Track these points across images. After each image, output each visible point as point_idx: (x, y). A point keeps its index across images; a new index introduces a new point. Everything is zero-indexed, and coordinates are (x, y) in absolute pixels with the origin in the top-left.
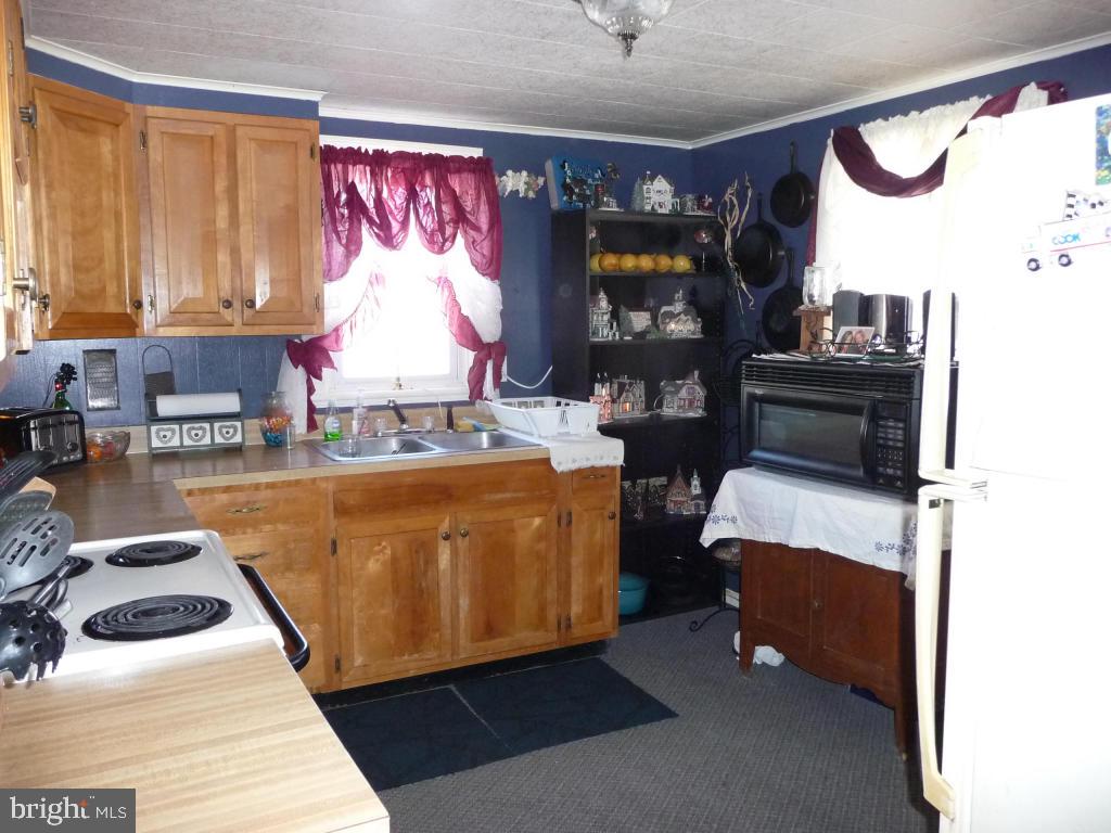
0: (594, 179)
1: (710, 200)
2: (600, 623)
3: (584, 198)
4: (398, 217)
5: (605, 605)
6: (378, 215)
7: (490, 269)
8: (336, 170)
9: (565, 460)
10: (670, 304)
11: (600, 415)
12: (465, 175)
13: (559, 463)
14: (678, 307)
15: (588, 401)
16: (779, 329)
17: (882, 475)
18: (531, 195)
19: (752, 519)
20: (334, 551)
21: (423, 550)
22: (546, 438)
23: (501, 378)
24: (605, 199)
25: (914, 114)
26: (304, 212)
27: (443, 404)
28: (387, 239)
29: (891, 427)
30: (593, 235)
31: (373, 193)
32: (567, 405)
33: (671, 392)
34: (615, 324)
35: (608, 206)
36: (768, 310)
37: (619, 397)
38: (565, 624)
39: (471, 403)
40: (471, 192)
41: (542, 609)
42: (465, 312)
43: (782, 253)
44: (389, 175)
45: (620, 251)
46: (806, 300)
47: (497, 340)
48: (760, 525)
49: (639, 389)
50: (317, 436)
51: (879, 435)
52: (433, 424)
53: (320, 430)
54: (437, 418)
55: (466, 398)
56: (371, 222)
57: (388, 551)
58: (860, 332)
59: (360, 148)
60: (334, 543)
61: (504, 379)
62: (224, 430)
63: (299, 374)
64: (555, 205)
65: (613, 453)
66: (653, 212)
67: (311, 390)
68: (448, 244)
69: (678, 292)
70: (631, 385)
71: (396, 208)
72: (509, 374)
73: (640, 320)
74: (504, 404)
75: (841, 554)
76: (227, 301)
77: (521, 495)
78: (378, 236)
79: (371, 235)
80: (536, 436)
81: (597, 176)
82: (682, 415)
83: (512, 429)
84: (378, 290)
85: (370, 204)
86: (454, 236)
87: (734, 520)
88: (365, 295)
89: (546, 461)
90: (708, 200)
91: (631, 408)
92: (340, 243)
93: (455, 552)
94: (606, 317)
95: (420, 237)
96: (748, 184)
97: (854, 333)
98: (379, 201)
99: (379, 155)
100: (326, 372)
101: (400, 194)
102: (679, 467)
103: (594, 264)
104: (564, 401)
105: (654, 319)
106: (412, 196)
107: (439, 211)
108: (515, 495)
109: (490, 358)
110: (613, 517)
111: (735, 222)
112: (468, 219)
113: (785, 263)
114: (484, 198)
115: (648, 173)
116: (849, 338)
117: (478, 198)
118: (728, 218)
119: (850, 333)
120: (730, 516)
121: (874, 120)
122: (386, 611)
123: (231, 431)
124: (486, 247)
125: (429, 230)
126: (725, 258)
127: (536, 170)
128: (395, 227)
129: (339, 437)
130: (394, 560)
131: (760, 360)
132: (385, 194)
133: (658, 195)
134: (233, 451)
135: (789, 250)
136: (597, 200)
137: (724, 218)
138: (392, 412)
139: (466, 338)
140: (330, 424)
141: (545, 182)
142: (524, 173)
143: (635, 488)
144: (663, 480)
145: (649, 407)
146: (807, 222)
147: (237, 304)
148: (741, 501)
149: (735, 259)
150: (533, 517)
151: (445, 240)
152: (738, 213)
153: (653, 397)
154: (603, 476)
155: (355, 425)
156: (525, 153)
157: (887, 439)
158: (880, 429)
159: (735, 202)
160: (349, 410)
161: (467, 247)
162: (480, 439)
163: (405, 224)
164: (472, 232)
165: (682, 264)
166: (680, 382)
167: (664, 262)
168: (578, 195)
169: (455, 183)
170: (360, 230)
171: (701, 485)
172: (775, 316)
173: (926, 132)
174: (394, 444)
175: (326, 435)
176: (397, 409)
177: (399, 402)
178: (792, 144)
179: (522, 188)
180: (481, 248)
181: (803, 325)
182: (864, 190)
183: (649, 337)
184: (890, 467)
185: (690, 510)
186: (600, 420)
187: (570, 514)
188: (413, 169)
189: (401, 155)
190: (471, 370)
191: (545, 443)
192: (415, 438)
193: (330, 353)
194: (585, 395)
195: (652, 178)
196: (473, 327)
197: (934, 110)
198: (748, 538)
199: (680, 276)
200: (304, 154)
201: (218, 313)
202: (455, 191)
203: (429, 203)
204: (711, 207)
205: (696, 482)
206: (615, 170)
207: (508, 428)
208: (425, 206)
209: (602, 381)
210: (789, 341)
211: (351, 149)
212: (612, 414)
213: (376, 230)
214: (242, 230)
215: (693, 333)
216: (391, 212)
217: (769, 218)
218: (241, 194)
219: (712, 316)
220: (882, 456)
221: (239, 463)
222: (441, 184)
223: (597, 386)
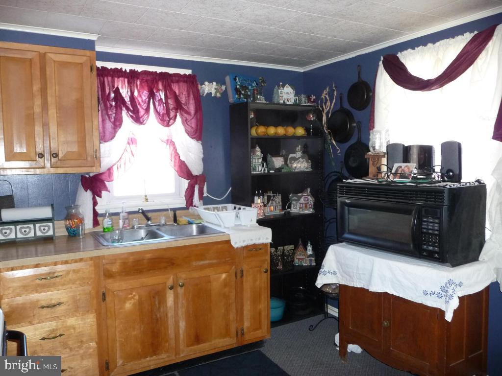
0: (252, 87)
1: (314, 97)
2: (260, 331)
3: (247, 96)
4: (143, 107)
5: (263, 320)
6: (132, 106)
7: (196, 135)
8: (107, 80)
9: (238, 241)
10: (294, 153)
11: (258, 214)
12: (181, 84)
13: (236, 243)
14: (299, 154)
15: (251, 206)
16: (354, 165)
17: (425, 250)
18: (218, 95)
19: (345, 273)
20: (104, 299)
21: (157, 296)
22: (228, 228)
23: (203, 194)
24: (258, 97)
25: (430, 45)
26: (87, 103)
27: (171, 209)
28: (137, 119)
29: (431, 222)
30: (252, 116)
31: (129, 93)
32: (240, 209)
33: (295, 200)
34: (265, 164)
35: (260, 101)
36: (347, 156)
37: (268, 203)
38: (240, 333)
39: (187, 208)
40: (185, 93)
41: (227, 326)
42: (182, 158)
43: (355, 125)
44: (138, 83)
45: (267, 125)
46: (371, 149)
47: (201, 173)
48: (350, 277)
49: (278, 199)
50: (99, 229)
51: (424, 226)
52: (165, 221)
53: (101, 226)
54: (167, 217)
55: (184, 205)
56: (128, 109)
57: (137, 297)
58: (407, 166)
59: (121, 69)
60: (104, 295)
61: (205, 195)
62: (42, 228)
63: (88, 195)
64: (231, 100)
65: (265, 235)
66: (284, 104)
67: (95, 203)
68: (172, 121)
69: (298, 147)
70: (274, 196)
71: (142, 101)
72: (208, 192)
73: (278, 162)
74: (205, 209)
75: (402, 295)
76: (41, 154)
77: (214, 261)
78: (132, 117)
79: (128, 117)
80: (223, 227)
81: (253, 85)
82: (302, 212)
83: (210, 223)
84: (133, 146)
85: (127, 99)
86: (176, 116)
87: (335, 273)
88: (125, 150)
89: (228, 242)
90: (313, 98)
91: (274, 209)
92: (110, 120)
93: (176, 297)
94: (260, 161)
95: (157, 118)
96: (334, 89)
97: (403, 167)
98: (132, 98)
99: (133, 72)
100: (104, 193)
101: (145, 94)
102: (300, 240)
103: (253, 132)
104: (238, 206)
105: (286, 161)
106: (152, 95)
107: (167, 103)
108: (211, 262)
109: (197, 184)
110: (266, 272)
111: (328, 109)
112: (183, 108)
113: (356, 129)
114: (192, 96)
115: (281, 83)
116: (400, 170)
117: (189, 96)
118: (324, 107)
119: (401, 167)
120: (332, 271)
121: (406, 49)
122: (136, 332)
123: (46, 228)
124: (193, 123)
125: (161, 113)
126: (323, 128)
127: (221, 82)
128: (142, 112)
129: (112, 230)
130: (140, 302)
131: (348, 183)
132: (136, 94)
133: (287, 95)
134: (48, 240)
135: (358, 123)
136: (254, 97)
137: (322, 107)
138: (141, 215)
139: (184, 173)
140: (106, 222)
141: (226, 88)
142: (215, 83)
143: (277, 252)
144: (292, 247)
145: (284, 208)
146: (369, 106)
147: (47, 156)
148: (338, 262)
149: (328, 128)
150: (222, 273)
151: (170, 119)
152: (329, 104)
153: (286, 203)
154: (260, 249)
155: (121, 222)
156: (215, 73)
157: (428, 229)
158: (424, 223)
159: (328, 98)
160: (117, 214)
161: (183, 123)
162: (192, 228)
163: (147, 110)
164: (186, 115)
165: (300, 131)
166: (300, 194)
167: (291, 131)
168: (244, 95)
169: (176, 88)
170: (121, 113)
171: (312, 250)
172: (352, 159)
173: (437, 54)
174: (142, 233)
175: (104, 229)
176: (144, 213)
177: (145, 209)
178: (359, 66)
179: (213, 92)
180: (191, 123)
181: (371, 162)
182: (402, 88)
183: (283, 171)
184: (430, 246)
185: (307, 263)
186: (258, 216)
187: (242, 271)
188: (152, 81)
189: (145, 73)
190: (187, 189)
191: (227, 232)
192: (154, 229)
193: (106, 182)
194: (249, 203)
195: (283, 86)
196: (187, 167)
197: (442, 42)
198: (343, 284)
199: (299, 138)
200: (87, 70)
201: (36, 160)
202: (175, 93)
203: (161, 99)
204: (314, 101)
205: (309, 248)
206: (263, 81)
207: (207, 222)
208: (159, 100)
209: (259, 195)
210: (362, 172)
211: (116, 69)
212: (264, 213)
213: (131, 114)
214: (50, 112)
215: (307, 168)
216: (139, 104)
217: (347, 106)
218: (49, 91)
219: (317, 159)
220: (425, 239)
221: (51, 247)
222: (167, 88)
223: (256, 198)
